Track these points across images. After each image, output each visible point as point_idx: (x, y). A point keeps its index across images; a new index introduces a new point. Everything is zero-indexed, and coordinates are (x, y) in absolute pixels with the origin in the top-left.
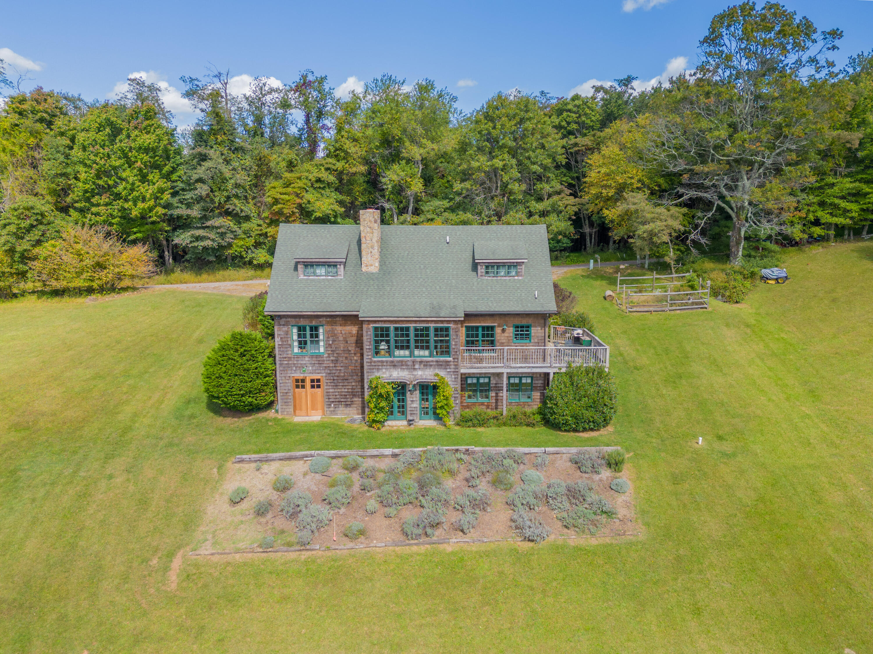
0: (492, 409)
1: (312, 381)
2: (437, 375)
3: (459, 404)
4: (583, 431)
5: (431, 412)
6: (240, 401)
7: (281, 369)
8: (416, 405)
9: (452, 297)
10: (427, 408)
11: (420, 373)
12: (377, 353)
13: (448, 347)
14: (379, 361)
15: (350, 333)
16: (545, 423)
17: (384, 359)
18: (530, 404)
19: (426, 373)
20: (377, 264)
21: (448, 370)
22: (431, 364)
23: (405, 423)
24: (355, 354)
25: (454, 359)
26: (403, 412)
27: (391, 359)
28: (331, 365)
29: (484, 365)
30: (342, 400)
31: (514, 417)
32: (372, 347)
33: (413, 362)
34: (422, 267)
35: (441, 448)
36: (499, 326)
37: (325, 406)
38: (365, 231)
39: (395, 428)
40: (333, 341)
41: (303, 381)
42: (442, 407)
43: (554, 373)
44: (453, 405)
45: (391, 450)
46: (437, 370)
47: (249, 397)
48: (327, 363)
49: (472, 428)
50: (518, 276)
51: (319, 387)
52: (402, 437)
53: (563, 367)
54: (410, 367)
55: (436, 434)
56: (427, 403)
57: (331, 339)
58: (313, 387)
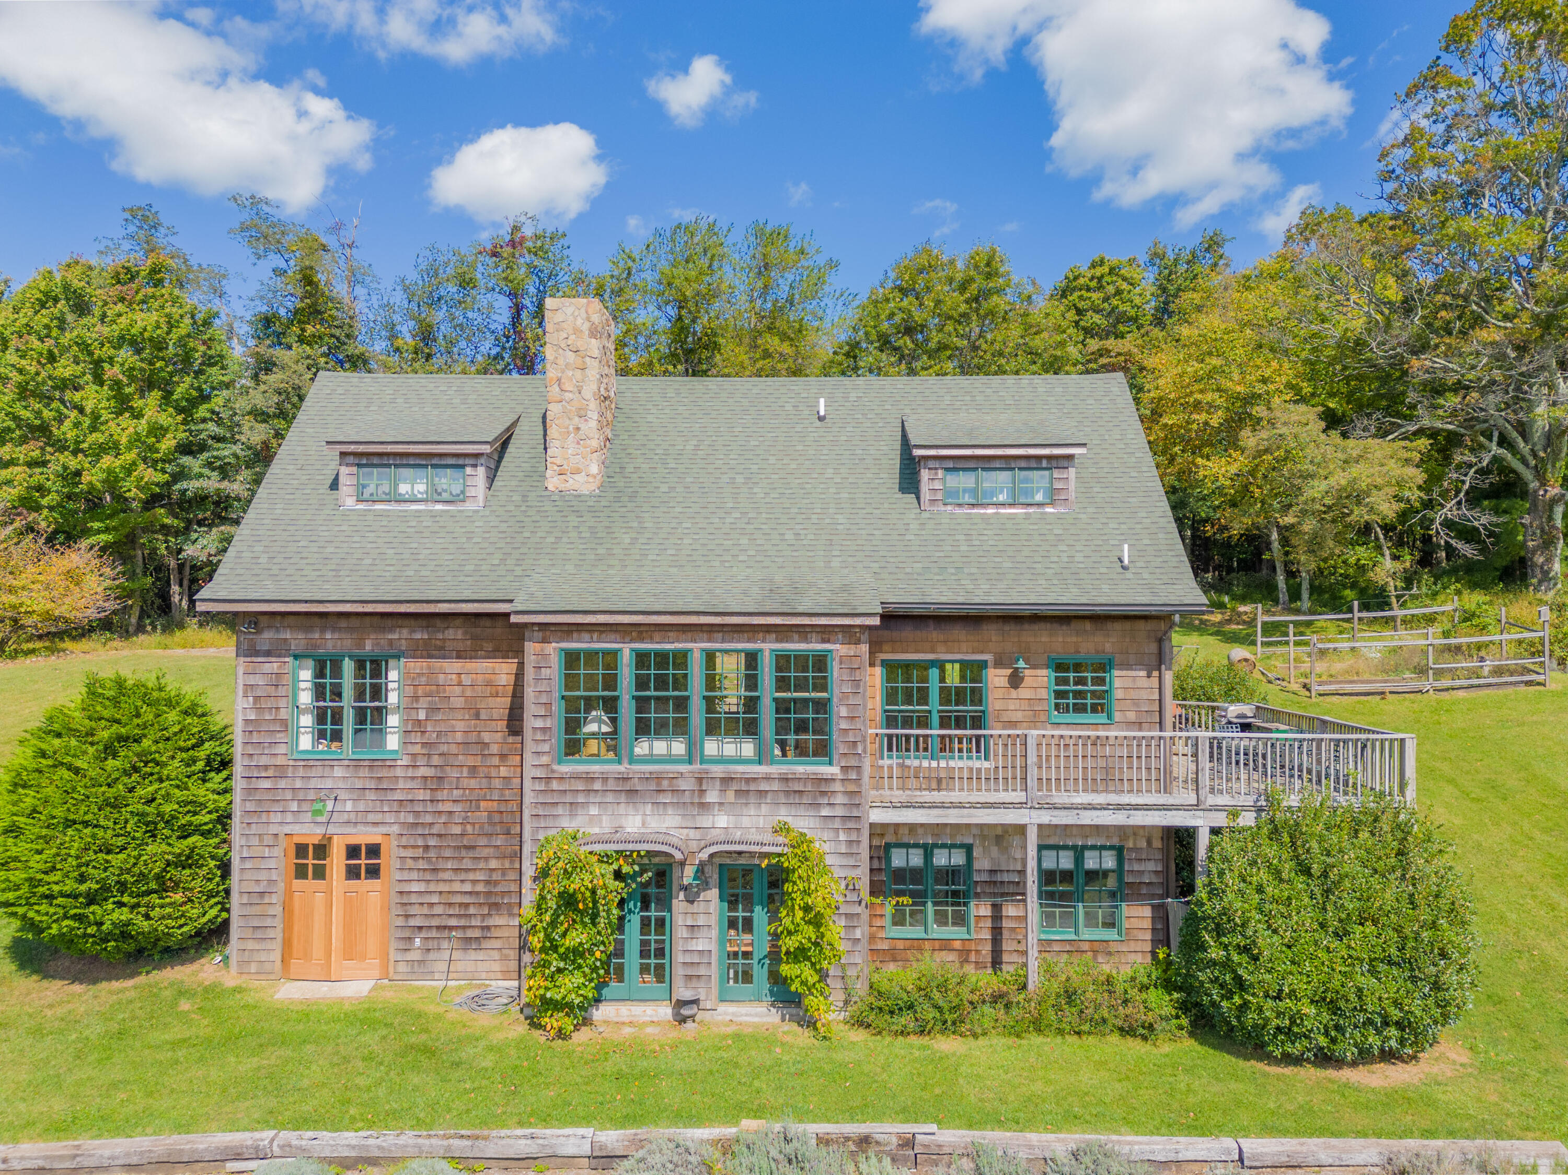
0: (979, 965)
1: (353, 851)
2: (782, 829)
3: (865, 942)
4: (1354, 1064)
5: (760, 974)
6: (79, 918)
7: (250, 807)
8: (707, 942)
9: (836, 563)
10: (747, 955)
11: (722, 821)
12: (573, 747)
13: (822, 727)
14: (576, 777)
15: (489, 684)
16: (1194, 1024)
17: (596, 768)
18: (1113, 947)
19: (746, 821)
20: (594, 469)
21: (825, 812)
22: (764, 786)
23: (665, 1011)
24: (503, 756)
25: (845, 769)
26: (660, 969)
27: (621, 768)
28: (421, 795)
29: (955, 796)
30: (453, 922)
31: (1070, 995)
32: (556, 722)
33: (700, 780)
34: (740, 479)
35: (796, 1128)
36: (999, 664)
37: (394, 945)
38: (561, 361)
39: (627, 1030)
40: (431, 710)
41: (322, 850)
42: (800, 954)
43: (1215, 831)
44: (841, 946)
45: (588, 1132)
46: (783, 810)
47: (121, 904)
48: (404, 789)
49: (914, 1040)
50: (1052, 503)
51: (373, 872)
52: (643, 1074)
53: (1244, 808)
54: (687, 798)
55: (778, 1063)
56: (747, 937)
57: (423, 703)
58: (353, 873)
